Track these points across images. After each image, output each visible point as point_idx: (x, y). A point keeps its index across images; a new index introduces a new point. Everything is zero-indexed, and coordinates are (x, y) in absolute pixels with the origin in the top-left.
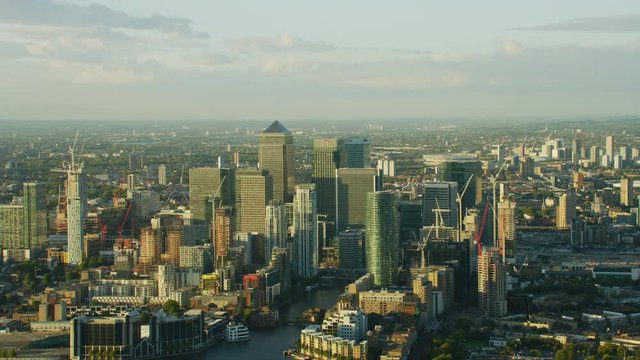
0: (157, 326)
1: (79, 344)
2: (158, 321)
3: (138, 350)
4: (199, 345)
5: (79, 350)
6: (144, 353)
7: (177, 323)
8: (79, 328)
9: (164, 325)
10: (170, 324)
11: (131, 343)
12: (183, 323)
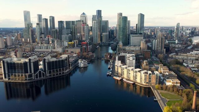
0: (46, 63)
1: (6, 72)
2: (46, 61)
3: (37, 75)
4: (68, 70)
5: (7, 75)
6: (40, 76)
7: (56, 62)
8: (6, 64)
9: (49, 63)
10: (53, 62)
11: (33, 72)
12: (59, 61)
